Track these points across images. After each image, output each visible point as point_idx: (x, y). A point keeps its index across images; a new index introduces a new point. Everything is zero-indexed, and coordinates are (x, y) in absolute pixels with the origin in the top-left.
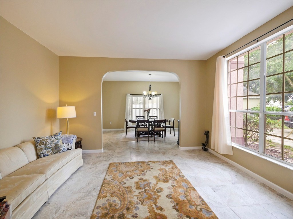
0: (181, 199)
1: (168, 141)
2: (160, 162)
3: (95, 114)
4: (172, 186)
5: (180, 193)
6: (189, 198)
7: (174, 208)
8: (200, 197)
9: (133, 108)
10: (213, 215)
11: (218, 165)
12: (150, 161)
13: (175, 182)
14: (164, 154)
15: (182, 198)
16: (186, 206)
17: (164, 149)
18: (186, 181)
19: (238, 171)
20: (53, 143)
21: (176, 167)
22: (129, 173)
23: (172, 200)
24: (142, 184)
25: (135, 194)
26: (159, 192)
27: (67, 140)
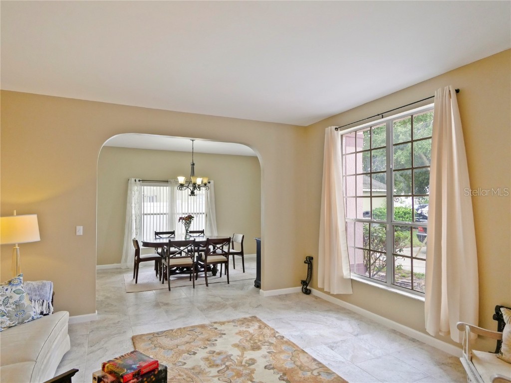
0: (287, 367)
1: (234, 283)
2: (233, 321)
3: (80, 230)
4: (269, 352)
5: (285, 360)
6: (299, 364)
7: (281, 379)
8: (315, 360)
9: (145, 212)
10: (336, 376)
11: (331, 314)
12: (215, 323)
13: (272, 347)
14: (235, 307)
15: (289, 365)
16: (298, 373)
17: (233, 299)
18: (288, 343)
19: (360, 318)
20: (11, 301)
21: (266, 326)
22: (184, 348)
23: (275, 370)
24: (218, 359)
25: (211, 375)
26: (250, 365)
27: (38, 293)
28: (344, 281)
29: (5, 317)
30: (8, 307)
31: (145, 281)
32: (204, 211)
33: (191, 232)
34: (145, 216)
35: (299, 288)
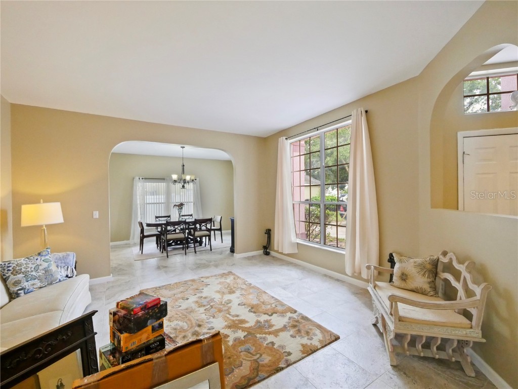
0: (254, 303)
1: (215, 250)
2: (215, 276)
3: (96, 214)
4: (241, 295)
5: (252, 299)
6: (262, 300)
7: (250, 311)
8: (273, 297)
9: (148, 202)
10: (287, 307)
11: (283, 267)
12: (202, 277)
13: (243, 291)
14: (216, 266)
15: (255, 302)
16: (261, 307)
17: (214, 261)
18: (254, 287)
19: (303, 269)
20: (41, 268)
21: (238, 277)
22: (179, 296)
23: (246, 306)
24: (204, 302)
25: (200, 312)
26: (227, 304)
27: (63, 261)
28: (292, 244)
29: (36, 280)
30: (38, 272)
31: (149, 252)
32: (192, 201)
33: (182, 216)
34: (148, 205)
35: (261, 252)
